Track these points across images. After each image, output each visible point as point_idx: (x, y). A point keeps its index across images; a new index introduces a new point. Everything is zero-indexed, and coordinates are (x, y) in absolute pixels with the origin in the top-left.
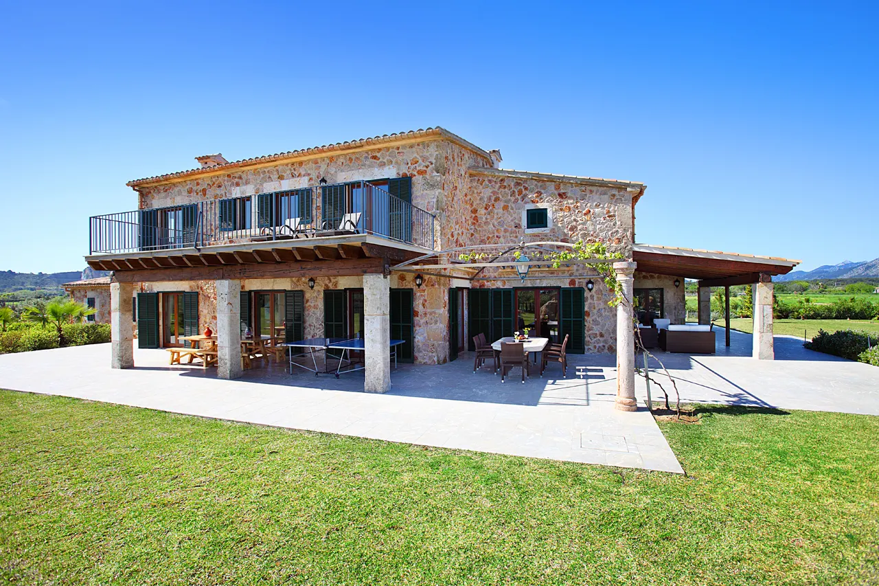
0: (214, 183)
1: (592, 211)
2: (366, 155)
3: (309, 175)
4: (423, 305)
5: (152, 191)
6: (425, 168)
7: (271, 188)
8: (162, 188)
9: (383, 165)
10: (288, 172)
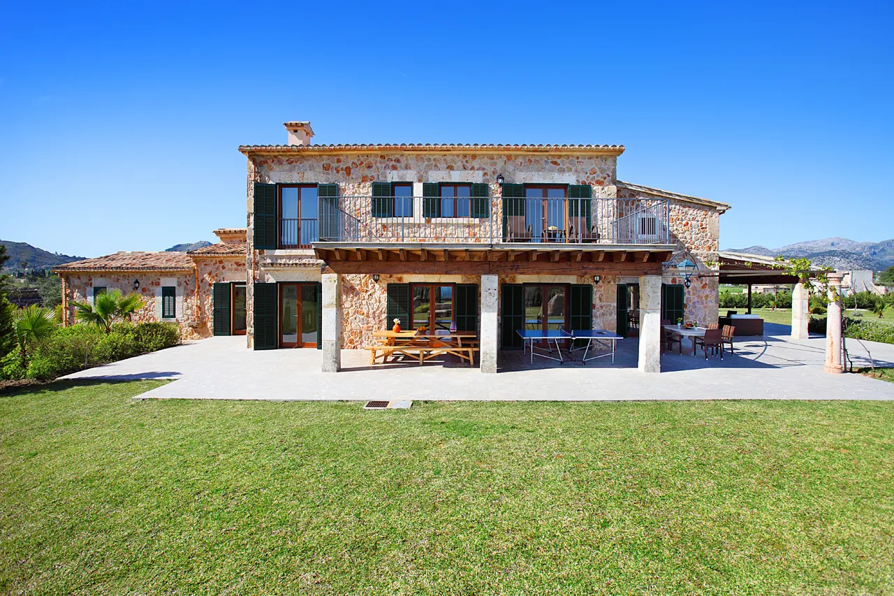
0: (362, 163)
1: (689, 222)
2: (546, 159)
3: (483, 169)
4: (600, 299)
5: (270, 162)
6: (603, 180)
7: (435, 177)
8: (285, 159)
9: (562, 171)
10: (460, 164)
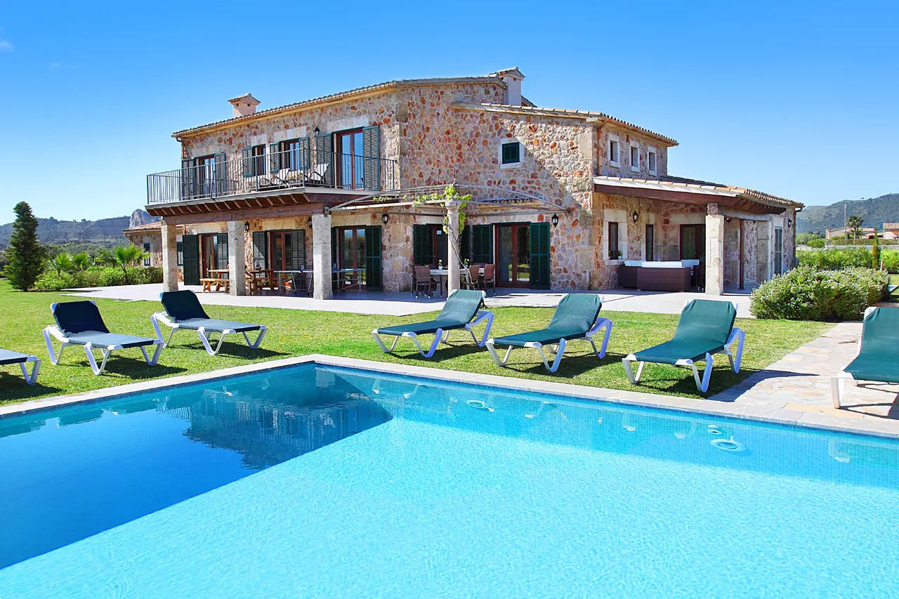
0: (237, 133)
1: (557, 143)
2: (347, 105)
3: (307, 124)
4: (389, 240)
5: (191, 141)
6: (389, 118)
7: (280, 136)
8: (199, 138)
9: (359, 114)
10: (292, 122)
